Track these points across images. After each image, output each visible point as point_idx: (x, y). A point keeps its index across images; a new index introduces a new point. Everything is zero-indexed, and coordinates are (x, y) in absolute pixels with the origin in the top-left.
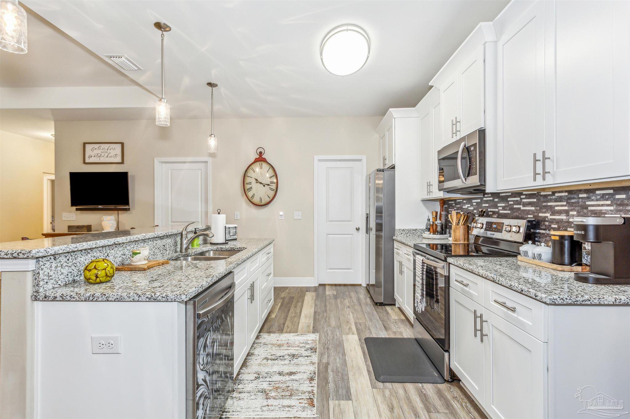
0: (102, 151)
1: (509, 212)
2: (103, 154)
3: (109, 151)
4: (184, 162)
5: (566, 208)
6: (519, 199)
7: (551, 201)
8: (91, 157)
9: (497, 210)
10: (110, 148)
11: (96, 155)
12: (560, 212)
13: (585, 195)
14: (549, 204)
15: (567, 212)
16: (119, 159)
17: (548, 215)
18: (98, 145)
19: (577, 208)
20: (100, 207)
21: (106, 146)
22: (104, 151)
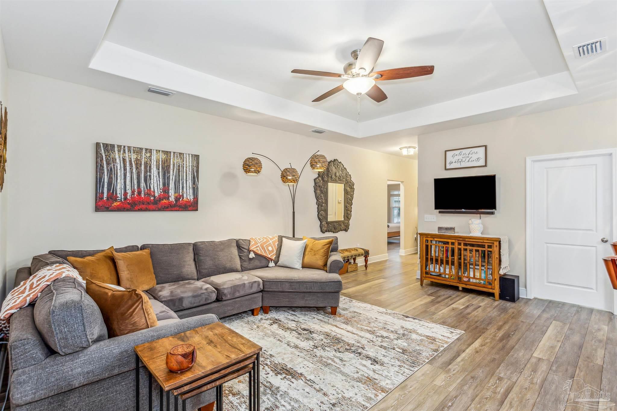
0: (463, 156)
2: (464, 160)
3: (470, 156)
8: (452, 162)
10: (471, 153)
11: (457, 161)
16: (482, 163)
18: (459, 151)
21: (468, 151)
22: (465, 156)
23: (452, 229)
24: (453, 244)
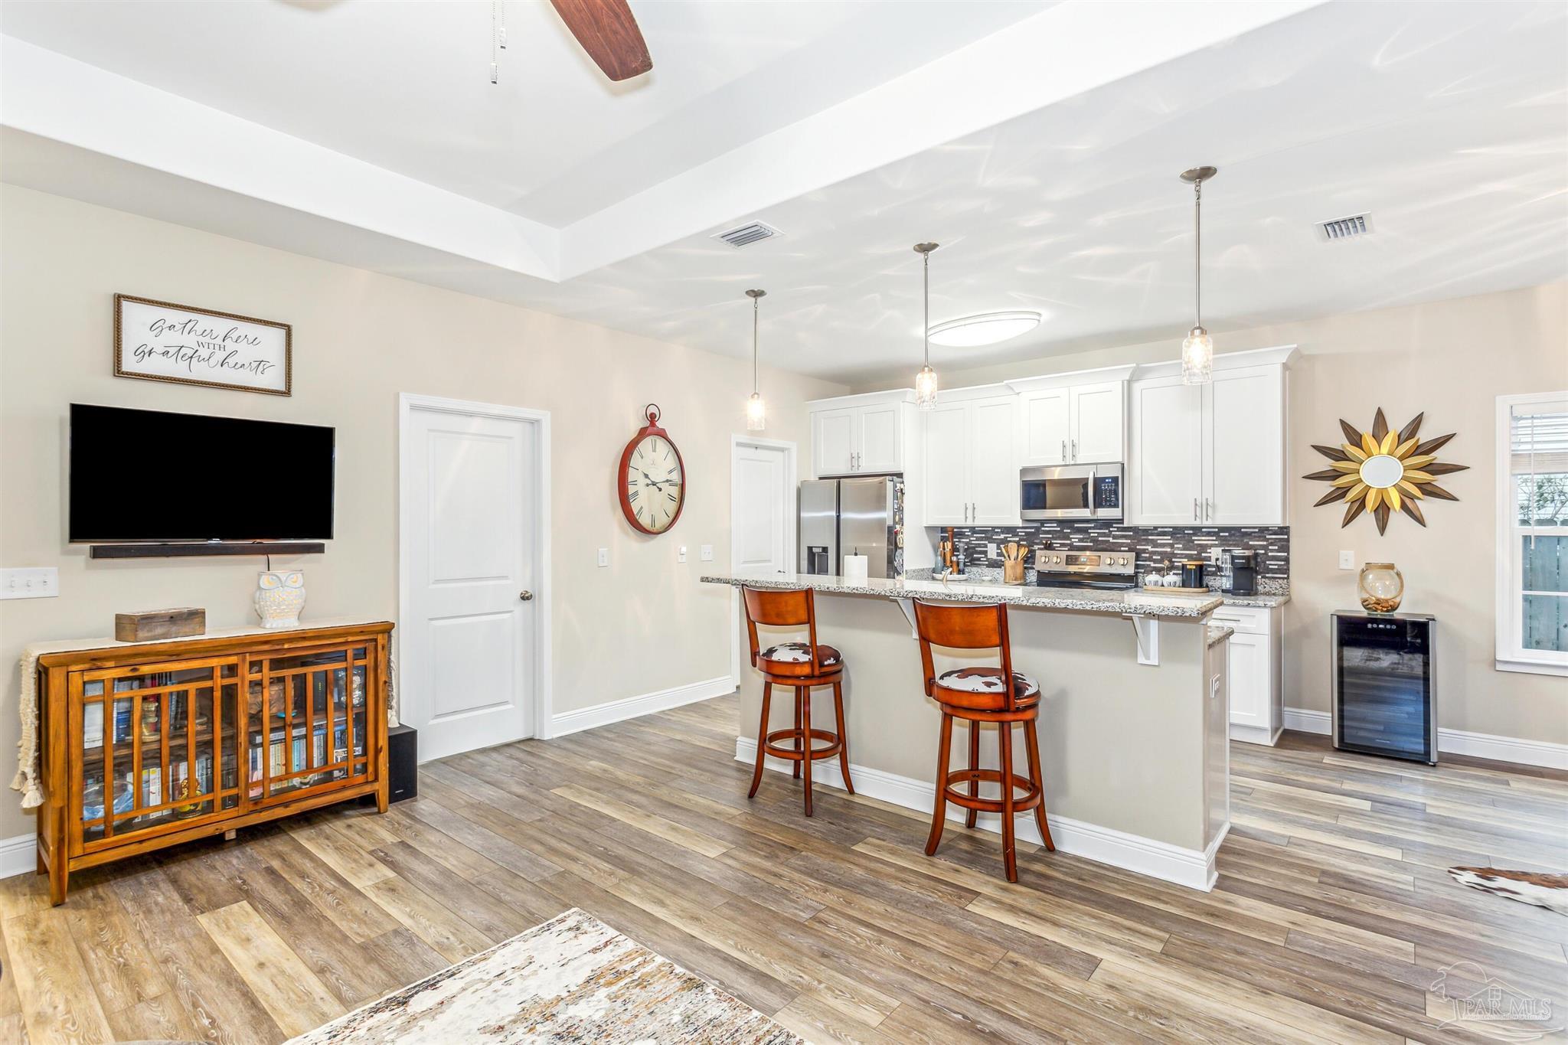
0: (201, 339)
1: (1092, 544)
2: (204, 353)
3: (230, 345)
4: (471, 415)
5: (1171, 542)
6: (1107, 531)
7: (1152, 535)
8: (150, 353)
9: (1069, 542)
10: (235, 335)
11: (172, 351)
12: (1163, 545)
13: (1191, 532)
14: (1150, 537)
15: (1172, 546)
16: (273, 379)
17: (1149, 548)
18: (186, 316)
19: (1182, 542)
20: (215, 541)
21: (222, 325)
22: (207, 339)
23: (196, 616)
24: (232, 670)
